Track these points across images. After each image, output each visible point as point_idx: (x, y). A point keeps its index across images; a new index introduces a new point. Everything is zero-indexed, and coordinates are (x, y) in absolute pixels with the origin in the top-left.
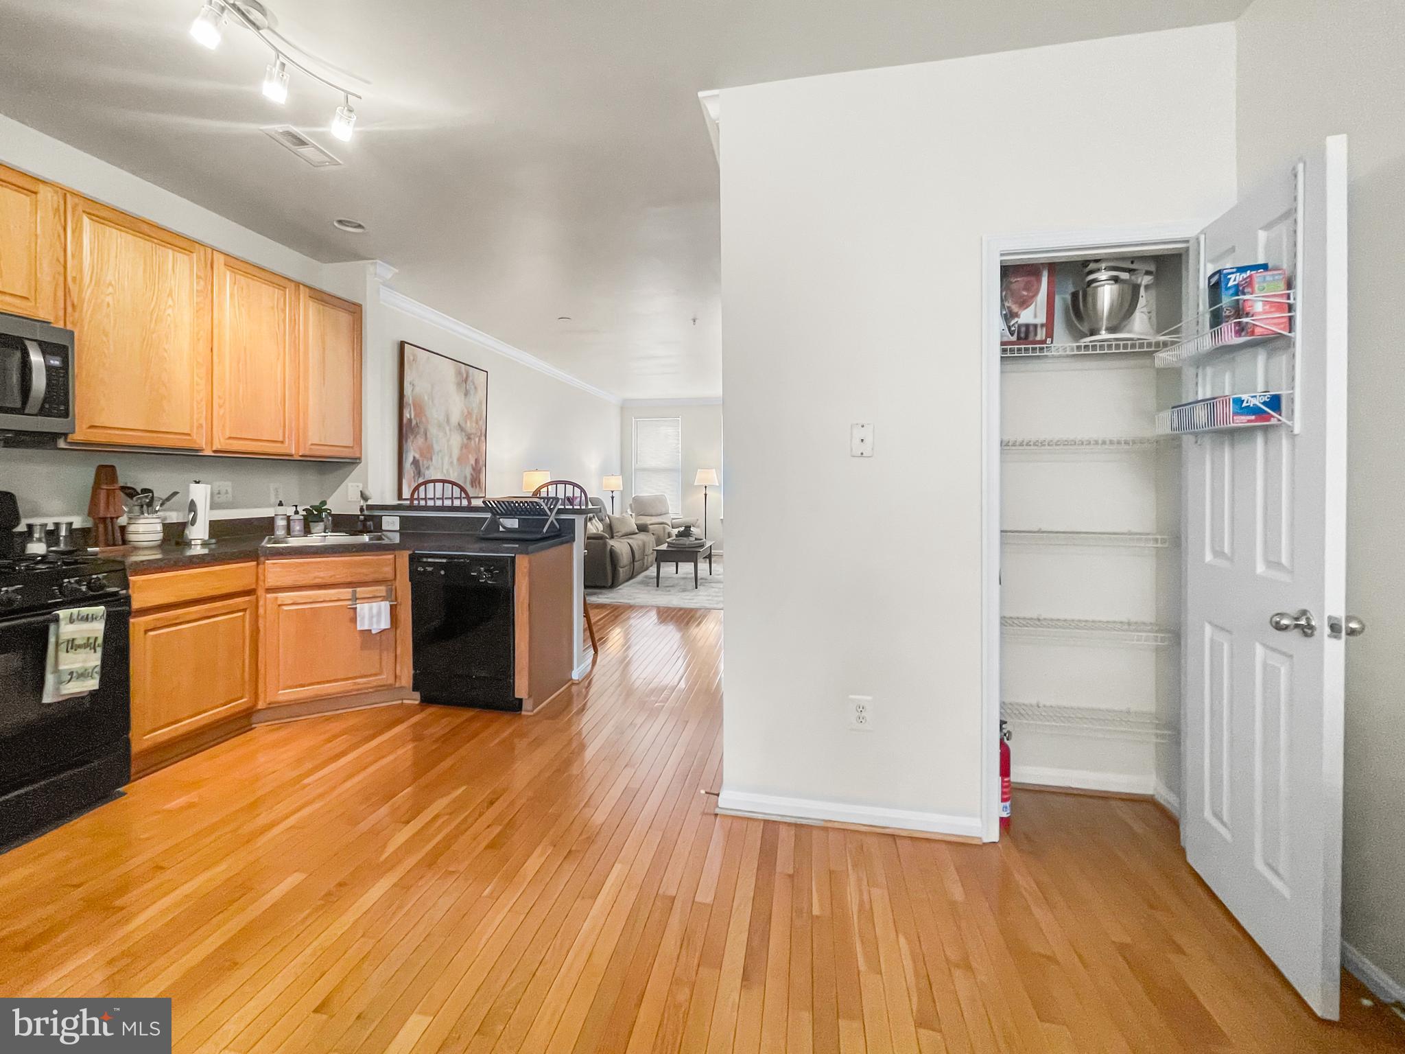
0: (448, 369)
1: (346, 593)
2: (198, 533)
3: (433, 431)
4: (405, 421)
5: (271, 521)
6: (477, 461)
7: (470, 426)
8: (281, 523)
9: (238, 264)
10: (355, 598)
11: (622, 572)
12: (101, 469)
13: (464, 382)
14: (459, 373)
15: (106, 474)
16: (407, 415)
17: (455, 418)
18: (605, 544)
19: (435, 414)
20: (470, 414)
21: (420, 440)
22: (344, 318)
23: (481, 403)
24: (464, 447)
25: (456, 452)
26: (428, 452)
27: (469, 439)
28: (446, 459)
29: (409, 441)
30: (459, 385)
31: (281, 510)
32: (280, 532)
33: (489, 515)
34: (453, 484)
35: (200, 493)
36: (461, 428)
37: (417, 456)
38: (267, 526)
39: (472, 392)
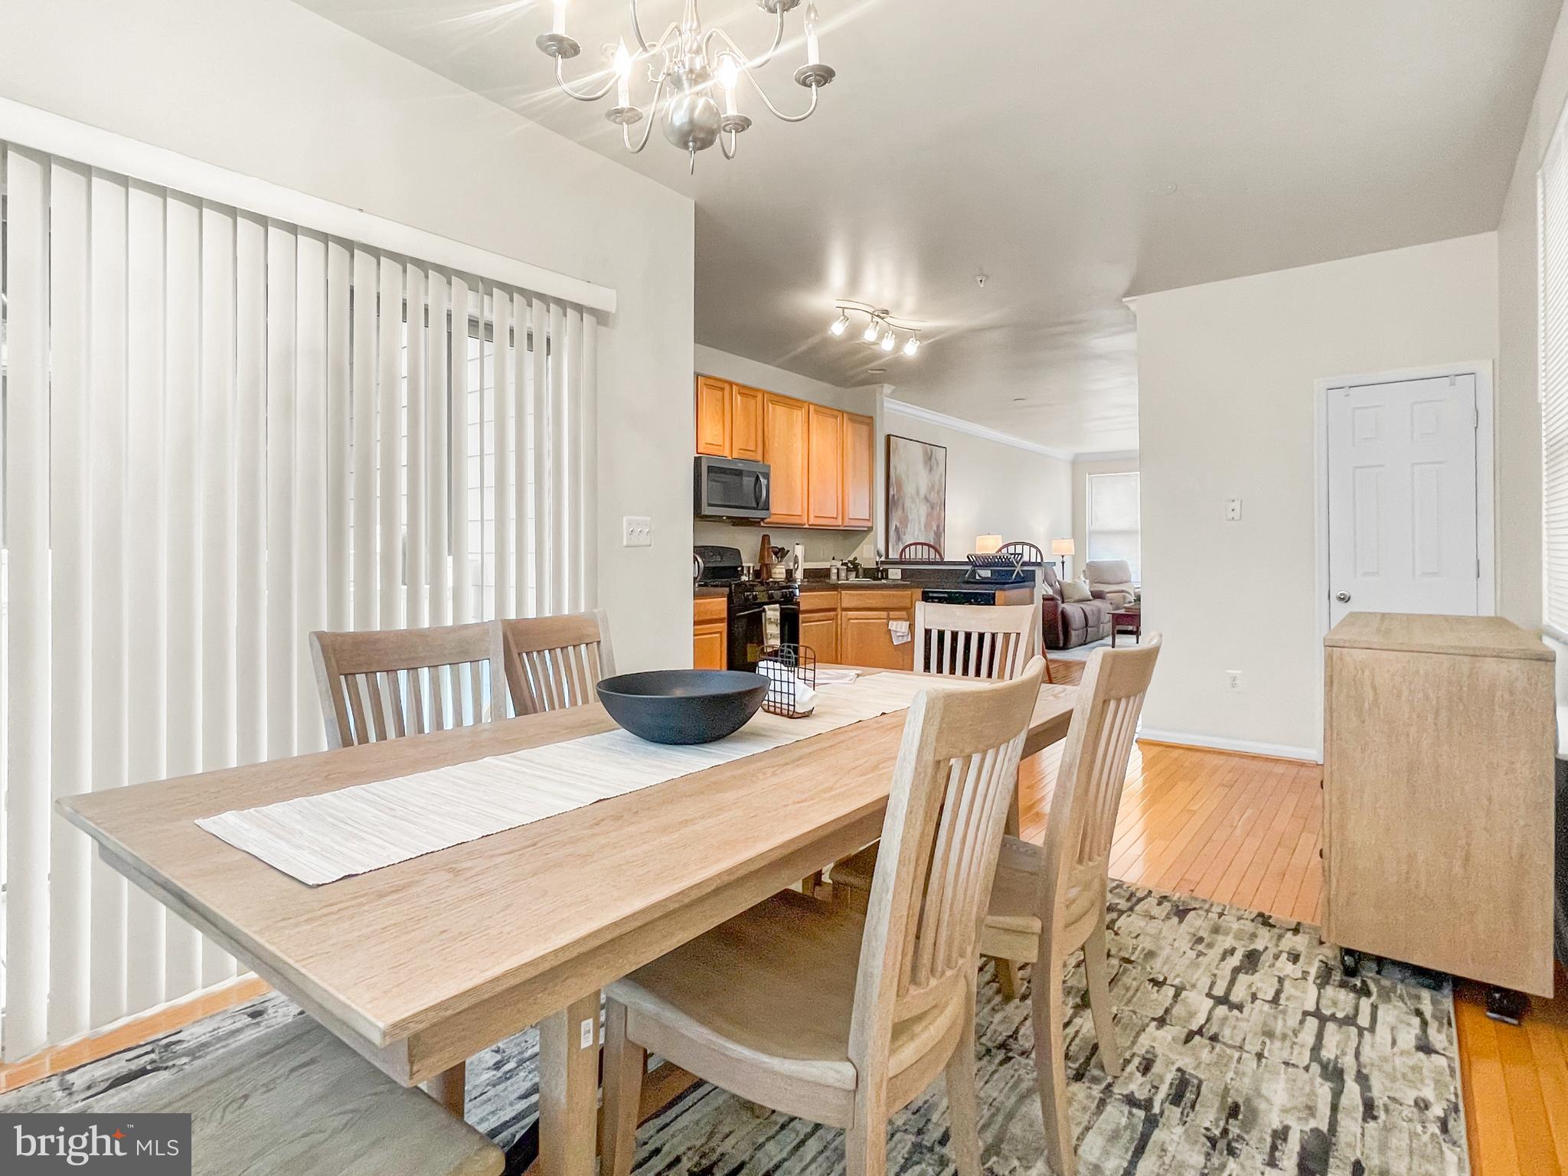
0: (917, 450)
1: (884, 614)
2: (799, 575)
3: (908, 503)
4: (890, 497)
5: (829, 570)
6: (938, 527)
7: (933, 497)
8: (834, 571)
9: (823, 409)
10: (889, 619)
11: (1074, 636)
12: (764, 536)
13: (929, 458)
14: (925, 452)
15: (765, 539)
16: (891, 493)
17: (923, 491)
18: (1056, 606)
19: (909, 490)
20: (933, 486)
21: (900, 512)
22: (865, 429)
23: (941, 475)
24: (929, 515)
25: (923, 520)
26: (905, 521)
27: (933, 508)
28: (917, 526)
29: (894, 511)
30: (925, 463)
31: (834, 562)
32: (834, 577)
33: (969, 568)
34: (929, 546)
35: (799, 551)
36: (926, 499)
37: (898, 524)
38: (825, 573)
39: (935, 467)
